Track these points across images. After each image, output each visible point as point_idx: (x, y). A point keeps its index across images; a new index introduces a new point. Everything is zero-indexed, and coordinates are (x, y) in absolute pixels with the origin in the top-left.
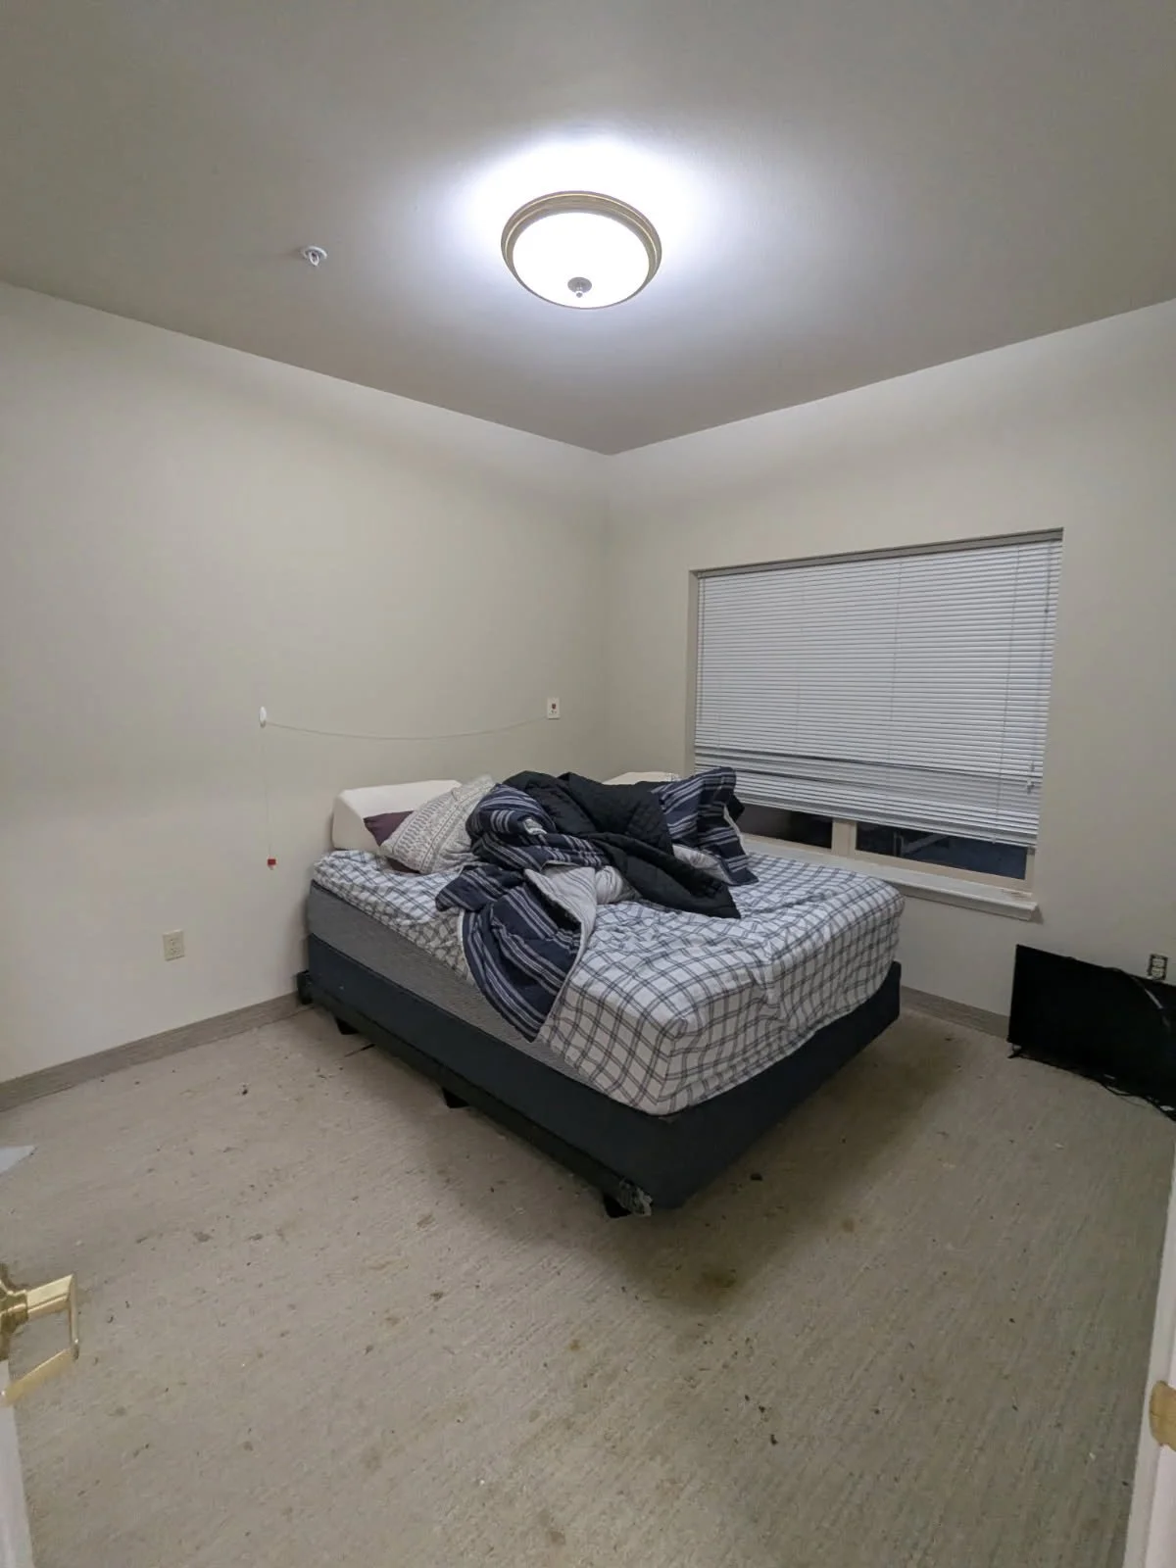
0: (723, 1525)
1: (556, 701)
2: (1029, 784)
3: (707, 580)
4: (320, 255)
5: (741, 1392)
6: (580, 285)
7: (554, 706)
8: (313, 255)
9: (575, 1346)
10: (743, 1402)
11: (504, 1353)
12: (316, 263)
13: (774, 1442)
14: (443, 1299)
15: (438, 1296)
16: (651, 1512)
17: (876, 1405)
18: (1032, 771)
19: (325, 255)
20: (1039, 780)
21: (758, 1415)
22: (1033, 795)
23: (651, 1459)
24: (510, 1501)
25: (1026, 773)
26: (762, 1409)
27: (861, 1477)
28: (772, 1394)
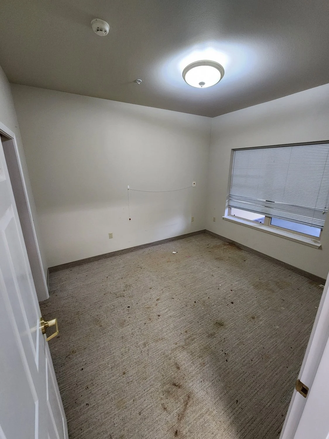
0: (213, 375)
1: (195, 182)
2: (324, 212)
3: (236, 151)
4: (140, 81)
5: (221, 349)
6: (202, 84)
7: (194, 184)
8: (139, 81)
9: (186, 332)
10: (221, 351)
11: (171, 330)
12: (139, 83)
13: (227, 361)
14: (160, 317)
15: (159, 316)
16: (198, 368)
17: (253, 359)
18: (325, 208)
19: (141, 81)
20: (327, 211)
21: (224, 355)
22: (324, 215)
23: (200, 358)
24: (170, 359)
25: (323, 209)
26: (225, 354)
27: (246, 373)
28: (228, 351)
